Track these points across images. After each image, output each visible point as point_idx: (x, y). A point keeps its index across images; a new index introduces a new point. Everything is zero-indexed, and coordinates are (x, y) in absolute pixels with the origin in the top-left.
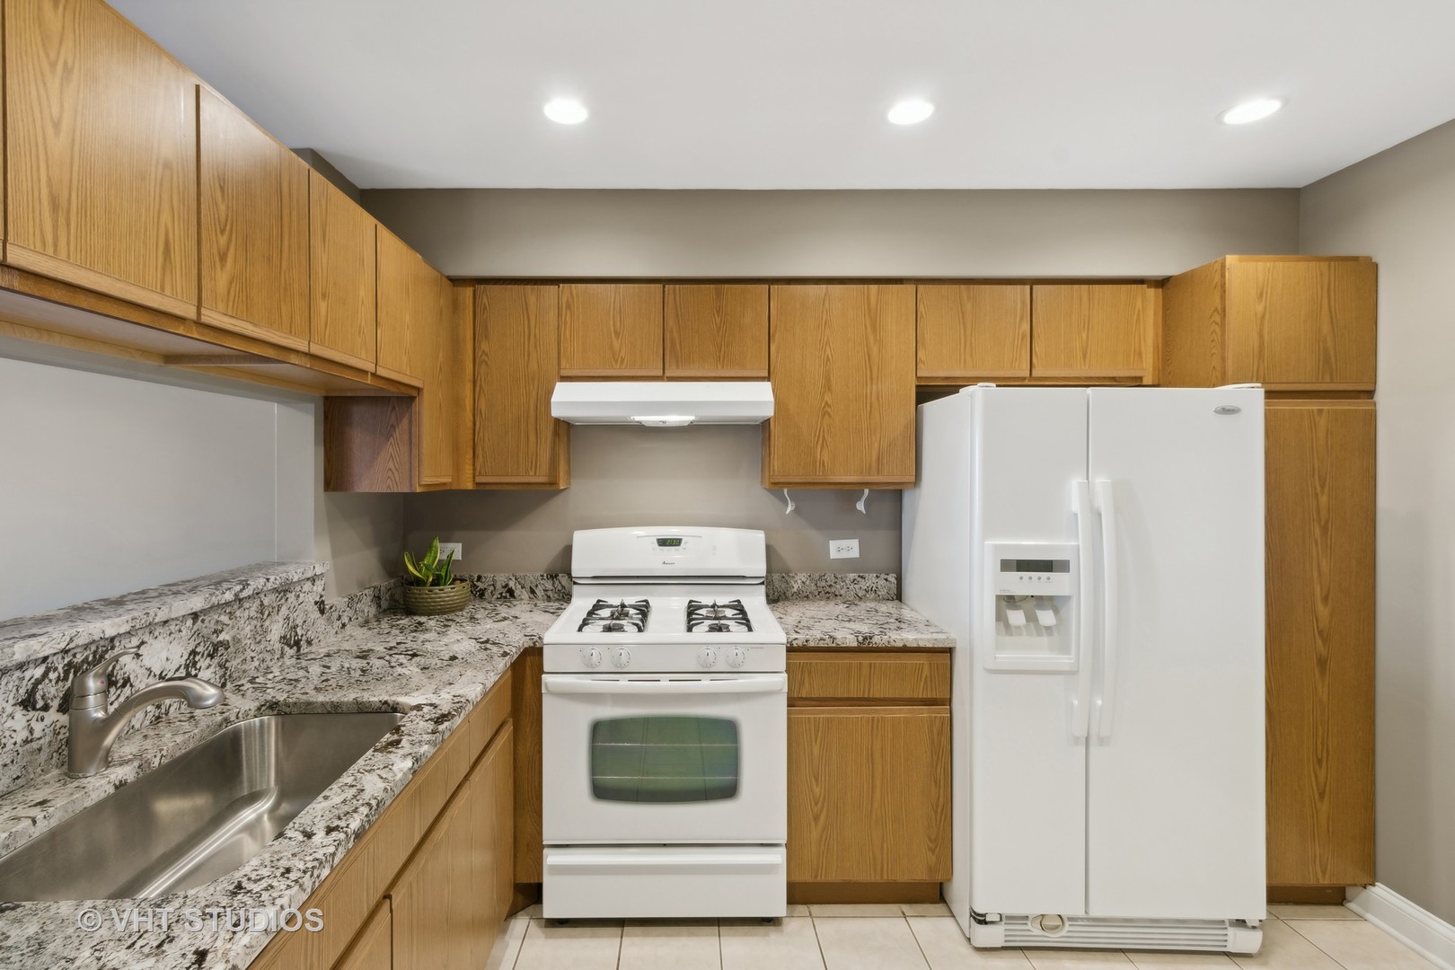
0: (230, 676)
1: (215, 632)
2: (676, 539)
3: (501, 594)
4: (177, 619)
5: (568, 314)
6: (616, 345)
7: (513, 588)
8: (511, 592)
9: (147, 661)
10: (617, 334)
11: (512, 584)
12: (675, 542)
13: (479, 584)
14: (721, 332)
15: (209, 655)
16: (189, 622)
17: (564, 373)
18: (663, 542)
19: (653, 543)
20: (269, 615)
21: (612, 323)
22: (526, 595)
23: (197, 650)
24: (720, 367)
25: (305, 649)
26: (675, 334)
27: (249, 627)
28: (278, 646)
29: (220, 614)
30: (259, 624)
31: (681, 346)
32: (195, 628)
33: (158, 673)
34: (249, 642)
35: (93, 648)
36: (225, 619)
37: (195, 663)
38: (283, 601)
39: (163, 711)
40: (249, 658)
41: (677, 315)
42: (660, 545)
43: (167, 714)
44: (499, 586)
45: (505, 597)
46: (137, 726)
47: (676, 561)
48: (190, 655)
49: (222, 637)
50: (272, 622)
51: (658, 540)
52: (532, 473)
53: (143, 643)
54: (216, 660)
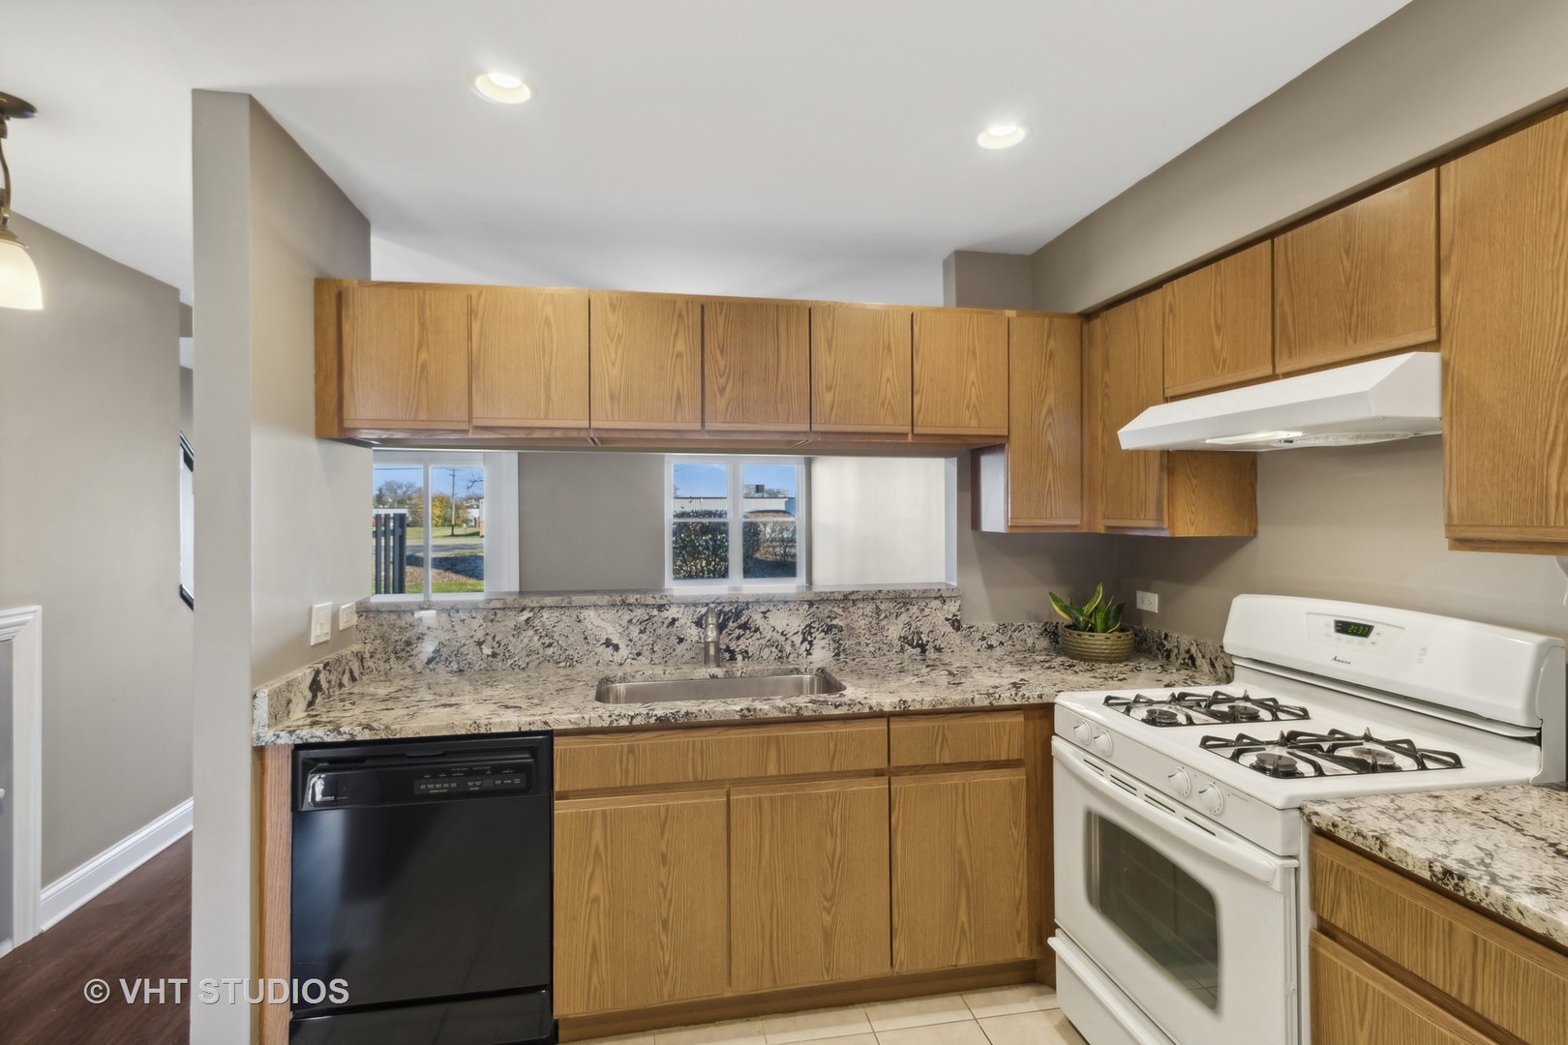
0: (844, 650)
1: (829, 617)
2: (1365, 626)
3: (1184, 659)
4: (795, 602)
5: (1171, 320)
6: (1218, 343)
7: (1195, 655)
8: (1192, 658)
9: (772, 622)
10: (1218, 328)
11: (1193, 650)
12: (1362, 630)
13: (1165, 643)
14: (1351, 284)
15: (823, 631)
16: (806, 606)
17: (1169, 393)
18: (1344, 627)
19: (1327, 626)
20: (886, 617)
21: (1212, 316)
22: (1205, 667)
23: (813, 625)
24: (1350, 342)
25: (931, 654)
26: (1288, 309)
27: (863, 622)
28: (897, 644)
29: (833, 607)
30: (874, 622)
31: (1294, 323)
32: (811, 611)
33: (780, 631)
34: (863, 632)
35: (735, 606)
36: (840, 611)
37: (810, 634)
38: (903, 610)
39: (784, 655)
40: (863, 643)
41: (1289, 278)
42: (1338, 631)
43: (788, 658)
44: (1182, 651)
45: (1188, 665)
46: (765, 657)
47: (1356, 659)
48: (806, 627)
49: (835, 622)
50: (888, 624)
51: (1337, 623)
52: (1142, 517)
53: (768, 611)
54: (830, 636)
